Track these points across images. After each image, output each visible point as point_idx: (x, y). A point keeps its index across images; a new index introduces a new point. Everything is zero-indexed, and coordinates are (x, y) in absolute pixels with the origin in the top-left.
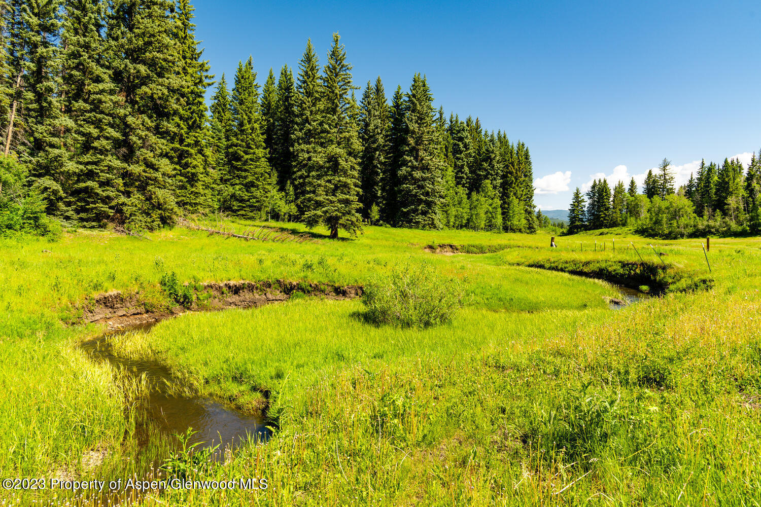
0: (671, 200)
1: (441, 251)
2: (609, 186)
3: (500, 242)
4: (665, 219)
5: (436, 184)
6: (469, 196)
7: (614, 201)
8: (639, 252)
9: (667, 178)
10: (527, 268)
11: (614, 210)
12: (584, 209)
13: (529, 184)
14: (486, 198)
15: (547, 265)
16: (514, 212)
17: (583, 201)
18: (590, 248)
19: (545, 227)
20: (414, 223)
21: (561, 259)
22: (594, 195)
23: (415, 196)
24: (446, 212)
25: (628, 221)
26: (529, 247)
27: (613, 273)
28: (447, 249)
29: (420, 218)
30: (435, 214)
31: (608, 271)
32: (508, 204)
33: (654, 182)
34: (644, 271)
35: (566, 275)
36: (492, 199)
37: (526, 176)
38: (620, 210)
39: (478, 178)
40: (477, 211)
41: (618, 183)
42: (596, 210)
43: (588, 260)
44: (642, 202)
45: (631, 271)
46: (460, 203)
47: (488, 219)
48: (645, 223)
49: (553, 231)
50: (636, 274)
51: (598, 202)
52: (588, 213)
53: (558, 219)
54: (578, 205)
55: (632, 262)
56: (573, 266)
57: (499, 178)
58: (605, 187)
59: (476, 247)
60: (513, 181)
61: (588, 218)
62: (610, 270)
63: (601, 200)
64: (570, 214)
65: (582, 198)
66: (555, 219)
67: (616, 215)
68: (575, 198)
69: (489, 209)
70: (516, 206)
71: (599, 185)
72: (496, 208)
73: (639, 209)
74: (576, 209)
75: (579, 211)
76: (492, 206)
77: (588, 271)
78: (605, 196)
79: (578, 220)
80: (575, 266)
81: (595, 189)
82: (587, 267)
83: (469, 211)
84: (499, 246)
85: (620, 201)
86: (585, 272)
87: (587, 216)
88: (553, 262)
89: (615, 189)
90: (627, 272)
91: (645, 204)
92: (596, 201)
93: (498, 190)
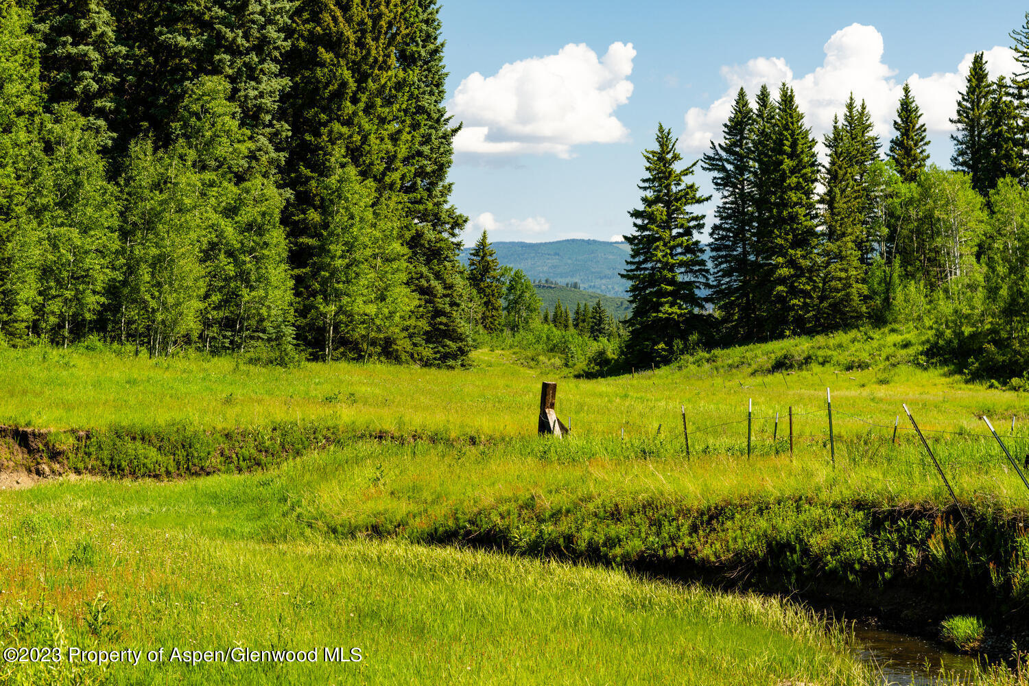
2: (806, 123)
3: (280, 415)
6: (116, 161)
7: (829, 200)
8: (941, 451)
10: (422, 550)
11: (832, 247)
12: (696, 236)
13: (426, 101)
14: (208, 176)
15: (523, 532)
16: (350, 247)
17: (690, 195)
18: (726, 441)
19: (514, 328)
21: (590, 498)
22: (741, 169)
25: (899, 296)
26: (433, 440)
27: (831, 562)
28: (4, 453)
31: (806, 551)
32: (324, 208)
33: (999, 113)
34: (963, 545)
35: (615, 581)
36: (240, 179)
37: (408, 60)
38: (859, 245)
39: (165, 64)
40: (157, 245)
41: (845, 110)
42: (752, 246)
43: (715, 500)
44: (951, 207)
45: (908, 546)
46: (67, 200)
47: (220, 289)
48: (966, 310)
49: (552, 350)
50: (930, 564)
51: (761, 203)
52: (714, 258)
53: (575, 286)
54: (669, 215)
55: (912, 506)
56: (647, 534)
57: (274, 68)
58: (787, 130)
59: (155, 441)
60: (344, 84)
61: (719, 285)
62: (815, 549)
63: (774, 193)
64: (630, 259)
65: (687, 180)
66: (561, 289)
67: (841, 270)
68: (653, 181)
69: (223, 232)
70: (362, 220)
71: (760, 115)
72: (260, 228)
73: (939, 239)
74: (660, 239)
75: (672, 248)
76: (237, 219)
77: (718, 557)
78: (793, 172)
79: (673, 294)
80: (658, 534)
81: (743, 138)
82: (713, 535)
83: (116, 245)
84: (278, 433)
85: (856, 198)
86: (705, 561)
87: (712, 271)
88: (552, 516)
89: (835, 139)
90: (890, 555)
91: (963, 217)
92: (753, 199)
93: (268, 130)
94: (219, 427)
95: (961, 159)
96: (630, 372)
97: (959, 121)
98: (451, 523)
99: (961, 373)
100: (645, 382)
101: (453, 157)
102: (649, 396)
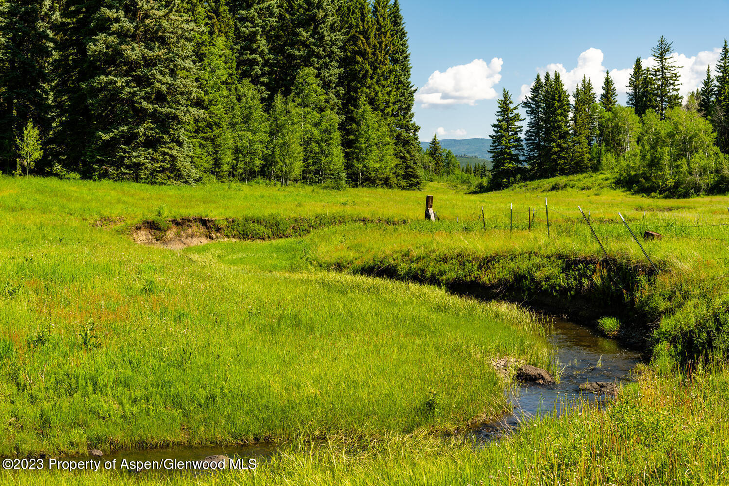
0: (676, 119)
1: (178, 235)
2: (565, 88)
4: (667, 158)
5: (181, 74)
6: (268, 103)
7: (575, 119)
9: (668, 75)
11: (576, 139)
12: (519, 135)
13: (403, 78)
14: (306, 109)
16: (368, 139)
17: (517, 118)
19: (448, 174)
20: (128, 167)
21: (433, 251)
22: (538, 107)
23: (130, 102)
24: (213, 140)
25: (604, 159)
26: (385, 222)
27: (545, 285)
28: (195, 229)
29: (141, 156)
30: (180, 144)
31: (533, 280)
32: (358, 124)
33: (647, 82)
34: (611, 279)
36: (321, 110)
37: (395, 61)
38: (587, 138)
39: (291, 63)
40: (282, 139)
41: (582, 82)
42: (542, 138)
43: (491, 253)
44: (626, 122)
45: (583, 278)
46: (246, 119)
47: (313, 158)
48: (632, 165)
49: (463, 182)
50: (594, 288)
51: (546, 121)
52: (527, 144)
53: (476, 157)
54: (508, 126)
55: (585, 257)
56: (458, 269)
57: (336, 64)
58: (557, 90)
59: (263, 223)
60: (367, 71)
61: (529, 155)
62: (537, 279)
63: (552, 117)
64: (492, 145)
65: (515, 112)
66: (471, 158)
67: (580, 148)
68: (501, 112)
69: (313, 133)
70: (373, 128)
71: (546, 85)
72: (329, 131)
73: (621, 135)
74: (504, 136)
75: (509, 140)
76: (319, 128)
77: (490, 282)
78: (559, 108)
79: (510, 159)
80: (463, 270)
81: (539, 94)
82: (489, 271)
83: (268, 139)
84: (318, 219)
85: (586, 118)
86: (484, 283)
87: (526, 149)
88: (416, 260)
89: (577, 94)
90: (574, 282)
91: (631, 126)
92: (543, 119)
93: (334, 90)
94: (292, 216)
95: (631, 102)
96: (492, 191)
97: (630, 86)
98: (372, 263)
99: (630, 191)
100: (498, 195)
101: (414, 102)
102: (493, 201)
